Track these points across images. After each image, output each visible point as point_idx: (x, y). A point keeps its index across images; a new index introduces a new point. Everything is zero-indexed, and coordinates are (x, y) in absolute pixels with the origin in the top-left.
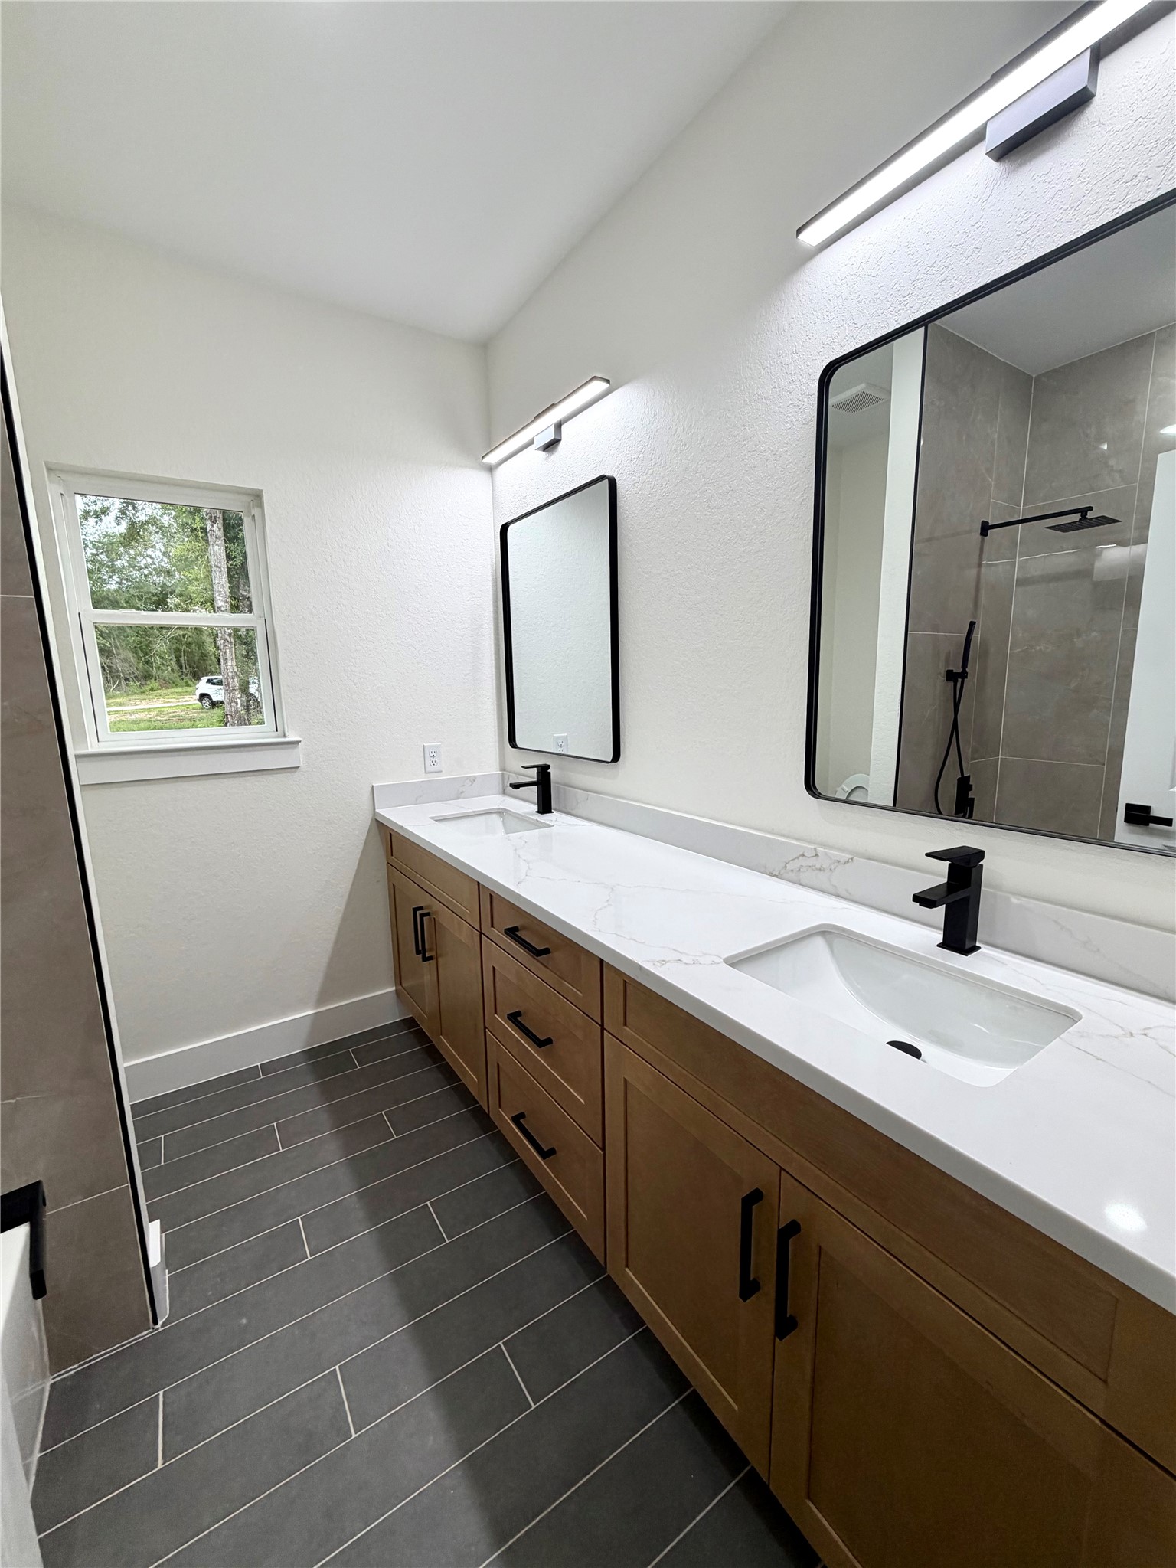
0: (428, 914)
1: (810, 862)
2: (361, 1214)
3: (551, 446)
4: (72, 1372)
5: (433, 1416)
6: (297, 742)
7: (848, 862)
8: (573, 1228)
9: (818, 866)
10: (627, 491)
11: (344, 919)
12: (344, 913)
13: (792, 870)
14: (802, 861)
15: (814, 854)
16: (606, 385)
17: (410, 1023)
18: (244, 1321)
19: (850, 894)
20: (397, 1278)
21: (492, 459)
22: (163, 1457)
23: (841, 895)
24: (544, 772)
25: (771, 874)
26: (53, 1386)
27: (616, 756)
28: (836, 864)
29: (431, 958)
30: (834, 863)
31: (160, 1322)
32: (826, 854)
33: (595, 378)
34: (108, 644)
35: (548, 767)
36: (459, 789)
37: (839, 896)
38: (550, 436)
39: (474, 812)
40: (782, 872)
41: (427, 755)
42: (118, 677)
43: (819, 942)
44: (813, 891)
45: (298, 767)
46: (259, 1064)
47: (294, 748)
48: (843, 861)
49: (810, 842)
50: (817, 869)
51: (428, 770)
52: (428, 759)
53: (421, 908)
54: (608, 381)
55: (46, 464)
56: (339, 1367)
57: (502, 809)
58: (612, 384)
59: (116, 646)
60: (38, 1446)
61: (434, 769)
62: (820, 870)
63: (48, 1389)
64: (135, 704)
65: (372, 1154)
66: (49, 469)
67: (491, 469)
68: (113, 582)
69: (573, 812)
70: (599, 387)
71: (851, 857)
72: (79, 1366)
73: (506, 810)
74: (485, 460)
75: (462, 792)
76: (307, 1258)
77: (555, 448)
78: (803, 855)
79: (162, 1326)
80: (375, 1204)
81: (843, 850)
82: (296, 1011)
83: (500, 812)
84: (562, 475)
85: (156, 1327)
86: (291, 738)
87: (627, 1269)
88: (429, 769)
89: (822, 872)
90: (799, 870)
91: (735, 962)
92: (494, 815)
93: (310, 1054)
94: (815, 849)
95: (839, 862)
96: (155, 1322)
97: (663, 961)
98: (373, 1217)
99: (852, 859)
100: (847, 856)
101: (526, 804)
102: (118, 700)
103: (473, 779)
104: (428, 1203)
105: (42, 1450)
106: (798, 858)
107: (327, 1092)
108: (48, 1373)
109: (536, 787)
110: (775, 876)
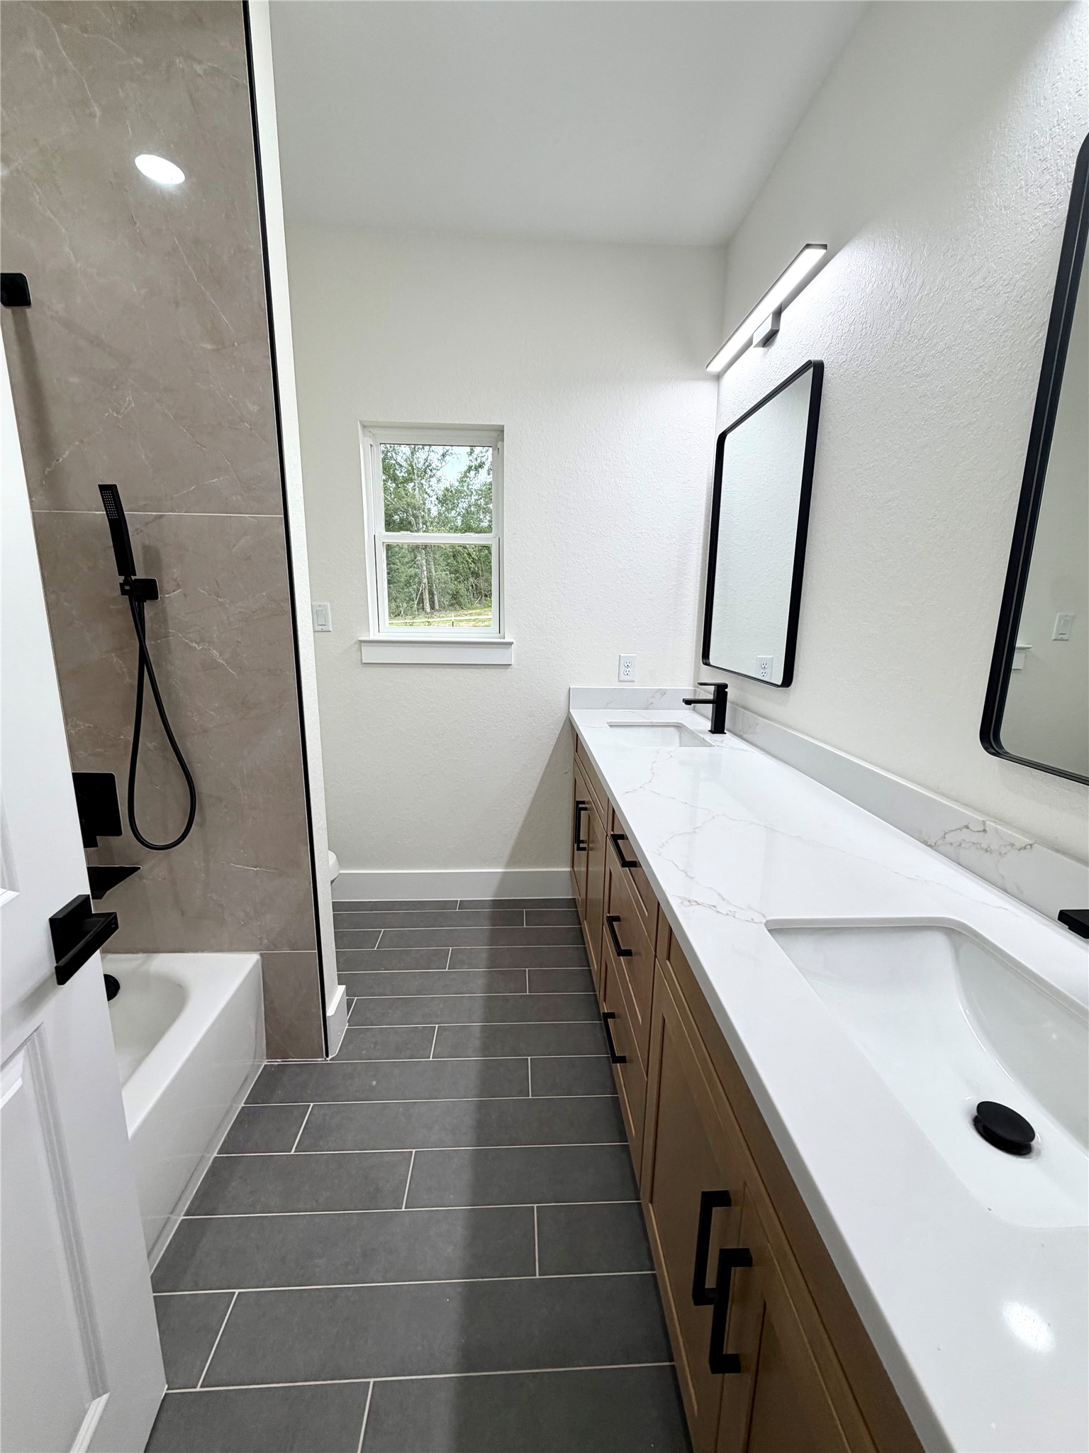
0: (585, 809)
1: (975, 838)
2: (477, 1043)
3: (769, 340)
4: (277, 1063)
5: (459, 1232)
6: (511, 644)
7: (1025, 848)
8: (627, 1142)
9: (984, 846)
10: (833, 374)
11: (534, 800)
12: (535, 795)
13: (951, 844)
14: (965, 834)
15: (981, 829)
16: (823, 252)
17: (573, 902)
18: (374, 1083)
19: (1022, 892)
20: (481, 1106)
21: (716, 366)
22: (296, 1148)
23: (1009, 890)
24: (721, 690)
25: (925, 843)
26: (265, 1066)
27: (788, 680)
28: (1009, 848)
29: (584, 849)
30: (1005, 846)
31: (330, 1057)
32: (997, 831)
33: (808, 246)
34: (476, 568)
35: (726, 686)
36: (651, 700)
37: (1005, 891)
38: (767, 327)
39: (652, 723)
40: (940, 842)
41: (622, 666)
42: (480, 593)
43: (939, 942)
44: (972, 877)
45: (511, 665)
46: (459, 900)
47: (508, 648)
48: (1018, 845)
49: (976, 809)
50: (982, 848)
51: (621, 679)
52: (623, 668)
53: (583, 803)
54: (825, 247)
55: (361, 422)
56: (416, 1151)
57: (680, 724)
58: (830, 251)
59: (482, 570)
60: (244, 1101)
61: (628, 678)
62: (986, 851)
63: (263, 1066)
64: (488, 615)
65: (506, 999)
66: (364, 427)
67: (718, 377)
68: (486, 521)
69: (745, 736)
70: (813, 256)
71: (1031, 842)
72: (282, 1061)
73: (685, 726)
74: (709, 369)
75: (652, 703)
76: (429, 1058)
77: (773, 341)
78: (967, 827)
79: (330, 1060)
80: (491, 1041)
81: (1024, 832)
82: (490, 866)
83: (679, 727)
84: (776, 370)
85: (327, 1059)
86: (506, 640)
87: (650, 1205)
88: (623, 677)
89: (989, 853)
90: (960, 845)
91: (779, 929)
92: (672, 729)
93: (496, 903)
94: (984, 822)
95: (1012, 845)
96: (327, 1056)
97: (696, 902)
98: (485, 1049)
99: (1031, 845)
100: (1026, 840)
101: (701, 720)
102: (478, 611)
103: (664, 692)
104: (529, 1058)
105: (245, 1104)
106: (960, 829)
107: (494, 938)
108: (265, 1057)
109: (711, 705)
110: (930, 846)
